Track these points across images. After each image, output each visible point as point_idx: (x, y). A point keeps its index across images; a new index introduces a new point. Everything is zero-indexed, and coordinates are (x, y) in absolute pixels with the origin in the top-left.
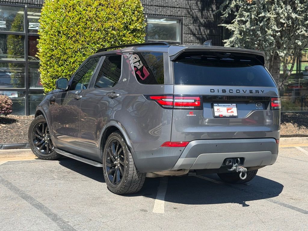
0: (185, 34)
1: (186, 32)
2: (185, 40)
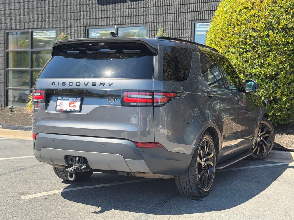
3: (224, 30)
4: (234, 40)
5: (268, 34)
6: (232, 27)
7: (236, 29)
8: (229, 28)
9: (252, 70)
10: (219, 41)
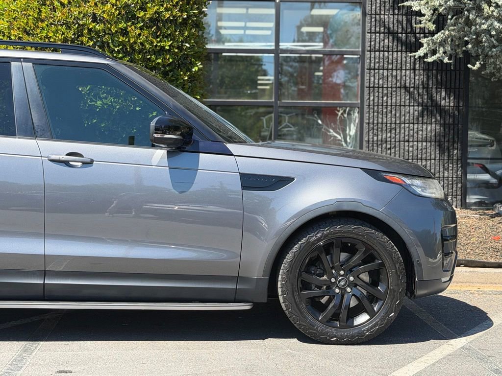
0: (371, 33)
1: (373, 29)
2: (370, 47)
3: (31, 13)
4: (54, 35)
5: (126, 28)
6: (48, 9)
7: (58, 14)
8: (43, 10)
9: (96, 102)
10: (21, 36)
